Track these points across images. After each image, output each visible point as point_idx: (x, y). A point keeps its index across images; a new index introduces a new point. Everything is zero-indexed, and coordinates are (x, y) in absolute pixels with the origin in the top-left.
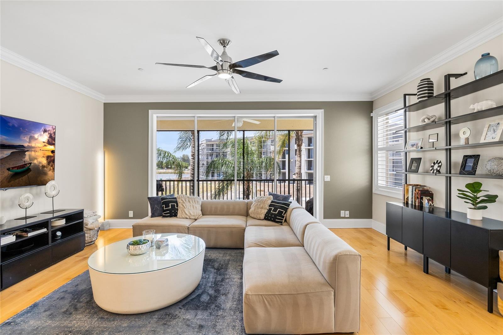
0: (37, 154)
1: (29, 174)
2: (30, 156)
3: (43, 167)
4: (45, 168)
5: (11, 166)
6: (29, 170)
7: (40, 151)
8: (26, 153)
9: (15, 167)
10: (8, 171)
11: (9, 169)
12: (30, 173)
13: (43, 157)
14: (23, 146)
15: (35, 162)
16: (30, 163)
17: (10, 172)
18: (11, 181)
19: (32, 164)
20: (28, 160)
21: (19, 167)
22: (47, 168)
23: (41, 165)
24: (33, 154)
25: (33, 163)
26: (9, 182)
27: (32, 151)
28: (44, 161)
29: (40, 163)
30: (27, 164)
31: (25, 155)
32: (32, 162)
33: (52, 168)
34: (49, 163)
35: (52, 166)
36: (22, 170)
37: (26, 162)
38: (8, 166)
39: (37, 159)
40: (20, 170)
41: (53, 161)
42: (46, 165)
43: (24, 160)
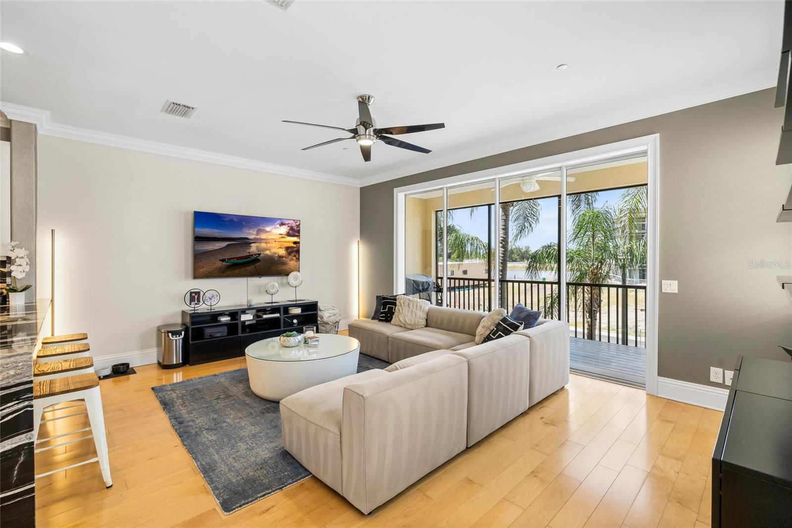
0: (269, 245)
1: (257, 264)
2: (258, 248)
3: (280, 257)
4: (284, 259)
5: (227, 256)
6: (256, 260)
7: (274, 242)
8: (251, 245)
9: (234, 258)
10: (221, 262)
11: (223, 260)
12: (259, 263)
13: (281, 248)
14: (247, 239)
15: (268, 252)
16: (259, 254)
17: (224, 263)
18: (226, 272)
19: (261, 255)
20: (256, 251)
21: (238, 258)
22: (285, 257)
23: (277, 255)
24: (263, 245)
25: (264, 254)
26: (223, 272)
27: (261, 243)
28: (282, 252)
29: (275, 253)
30: (252, 255)
31: (251, 246)
32: (262, 253)
33: (294, 258)
34: (289, 254)
35: (295, 256)
36: (245, 260)
37: (253, 252)
38: (222, 258)
39: (269, 250)
40: (240, 261)
41: (298, 251)
42: (284, 255)
43: (248, 251)
